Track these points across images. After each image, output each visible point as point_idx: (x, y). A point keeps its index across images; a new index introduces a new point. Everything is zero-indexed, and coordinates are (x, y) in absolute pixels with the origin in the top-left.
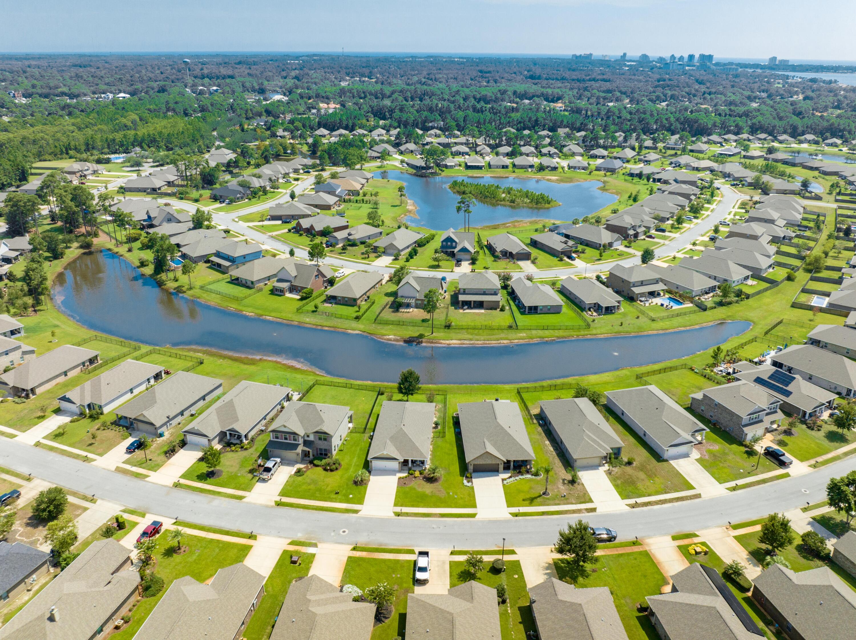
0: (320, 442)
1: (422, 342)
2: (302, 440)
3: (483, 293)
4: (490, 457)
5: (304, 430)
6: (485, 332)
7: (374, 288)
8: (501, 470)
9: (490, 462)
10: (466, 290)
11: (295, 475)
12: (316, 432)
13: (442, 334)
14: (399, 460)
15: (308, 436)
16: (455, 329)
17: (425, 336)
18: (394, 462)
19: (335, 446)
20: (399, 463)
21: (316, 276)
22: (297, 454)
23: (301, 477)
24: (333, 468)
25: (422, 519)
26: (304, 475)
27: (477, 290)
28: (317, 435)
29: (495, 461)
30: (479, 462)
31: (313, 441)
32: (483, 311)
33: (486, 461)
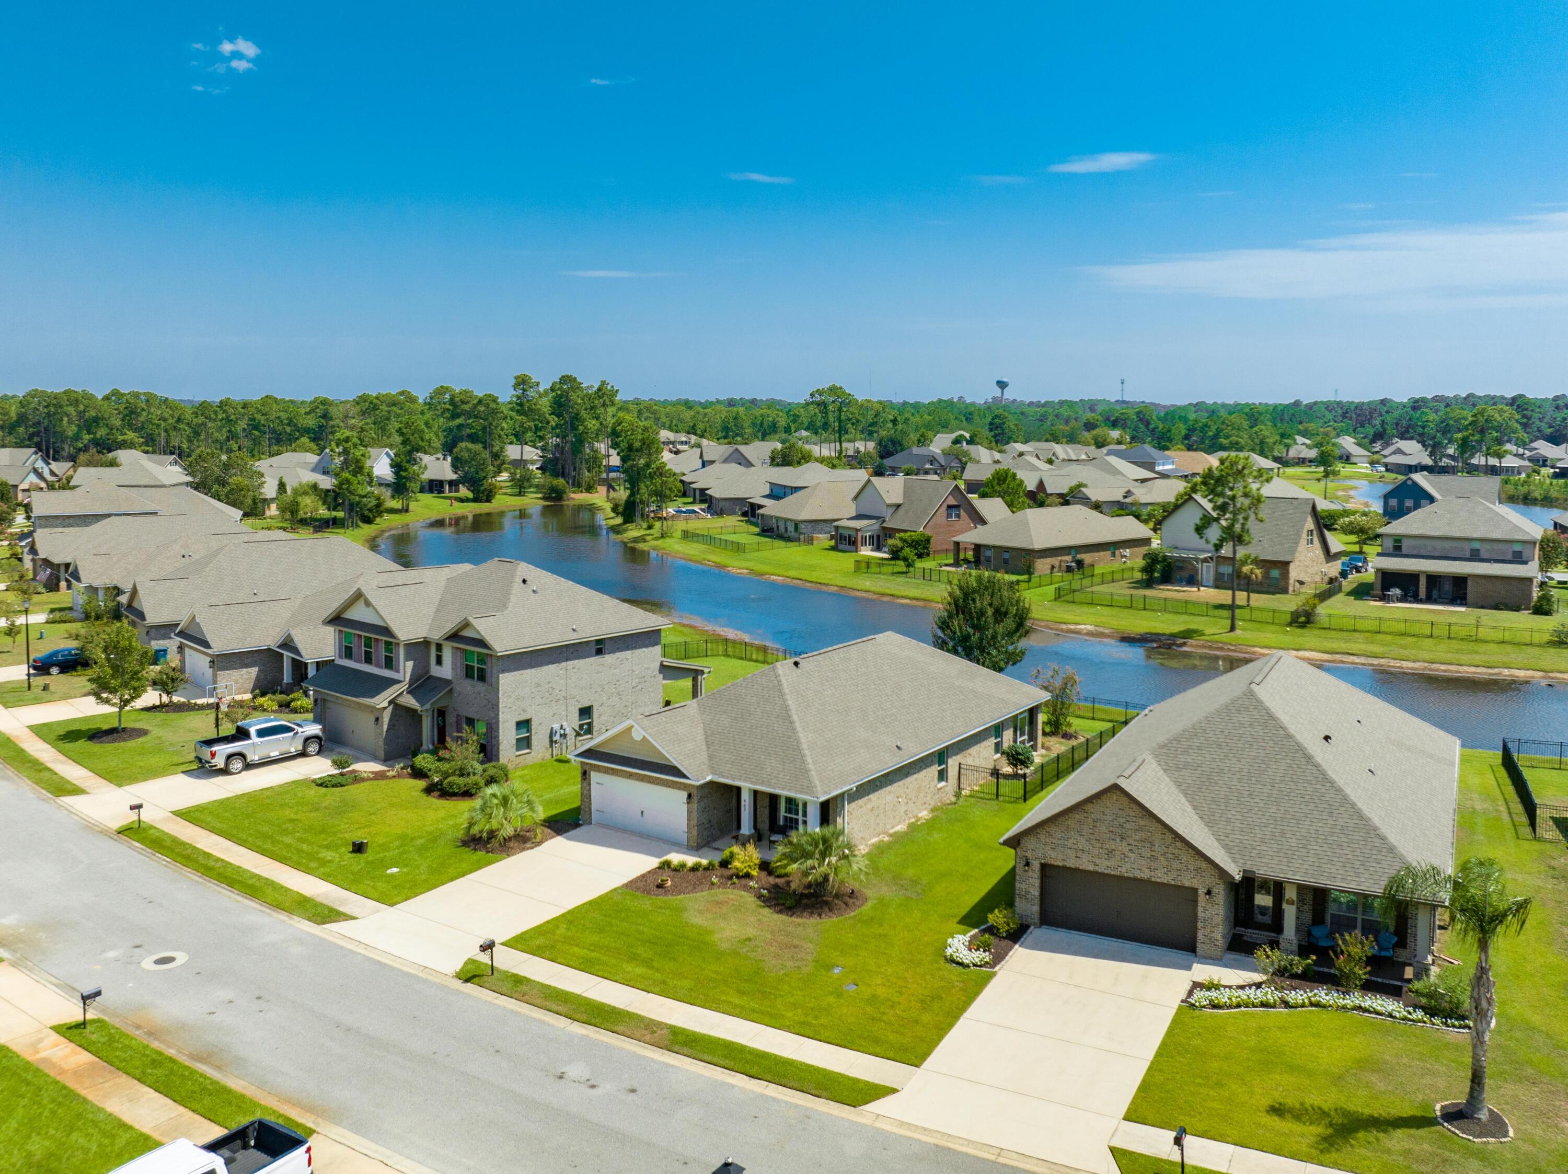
0: (468, 684)
1: (1184, 644)
2: (410, 664)
3: (1468, 555)
4: (1139, 829)
5: (430, 630)
6: (1444, 646)
7: (1114, 555)
8: (1213, 941)
9: (1143, 862)
10: (1405, 544)
11: (314, 781)
12: (454, 636)
13: (1268, 635)
14: (685, 776)
15: (439, 661)
16: (1325, 629)
17: (1203, 635)
18: (670, 787)
19: (524, 724)
20: (690, 796)
21: (949, 507)
22: (377, 715)
23: (324, 790)
24: (451, 785)
25: (562, 1023)
26: (342, 786)
27: (1447, 544)
28: (460, 649)
29: (1176, 864)
30: (1071, 853)
31: (448, 682)
32: (1463, 609)
33: (1110, 853)
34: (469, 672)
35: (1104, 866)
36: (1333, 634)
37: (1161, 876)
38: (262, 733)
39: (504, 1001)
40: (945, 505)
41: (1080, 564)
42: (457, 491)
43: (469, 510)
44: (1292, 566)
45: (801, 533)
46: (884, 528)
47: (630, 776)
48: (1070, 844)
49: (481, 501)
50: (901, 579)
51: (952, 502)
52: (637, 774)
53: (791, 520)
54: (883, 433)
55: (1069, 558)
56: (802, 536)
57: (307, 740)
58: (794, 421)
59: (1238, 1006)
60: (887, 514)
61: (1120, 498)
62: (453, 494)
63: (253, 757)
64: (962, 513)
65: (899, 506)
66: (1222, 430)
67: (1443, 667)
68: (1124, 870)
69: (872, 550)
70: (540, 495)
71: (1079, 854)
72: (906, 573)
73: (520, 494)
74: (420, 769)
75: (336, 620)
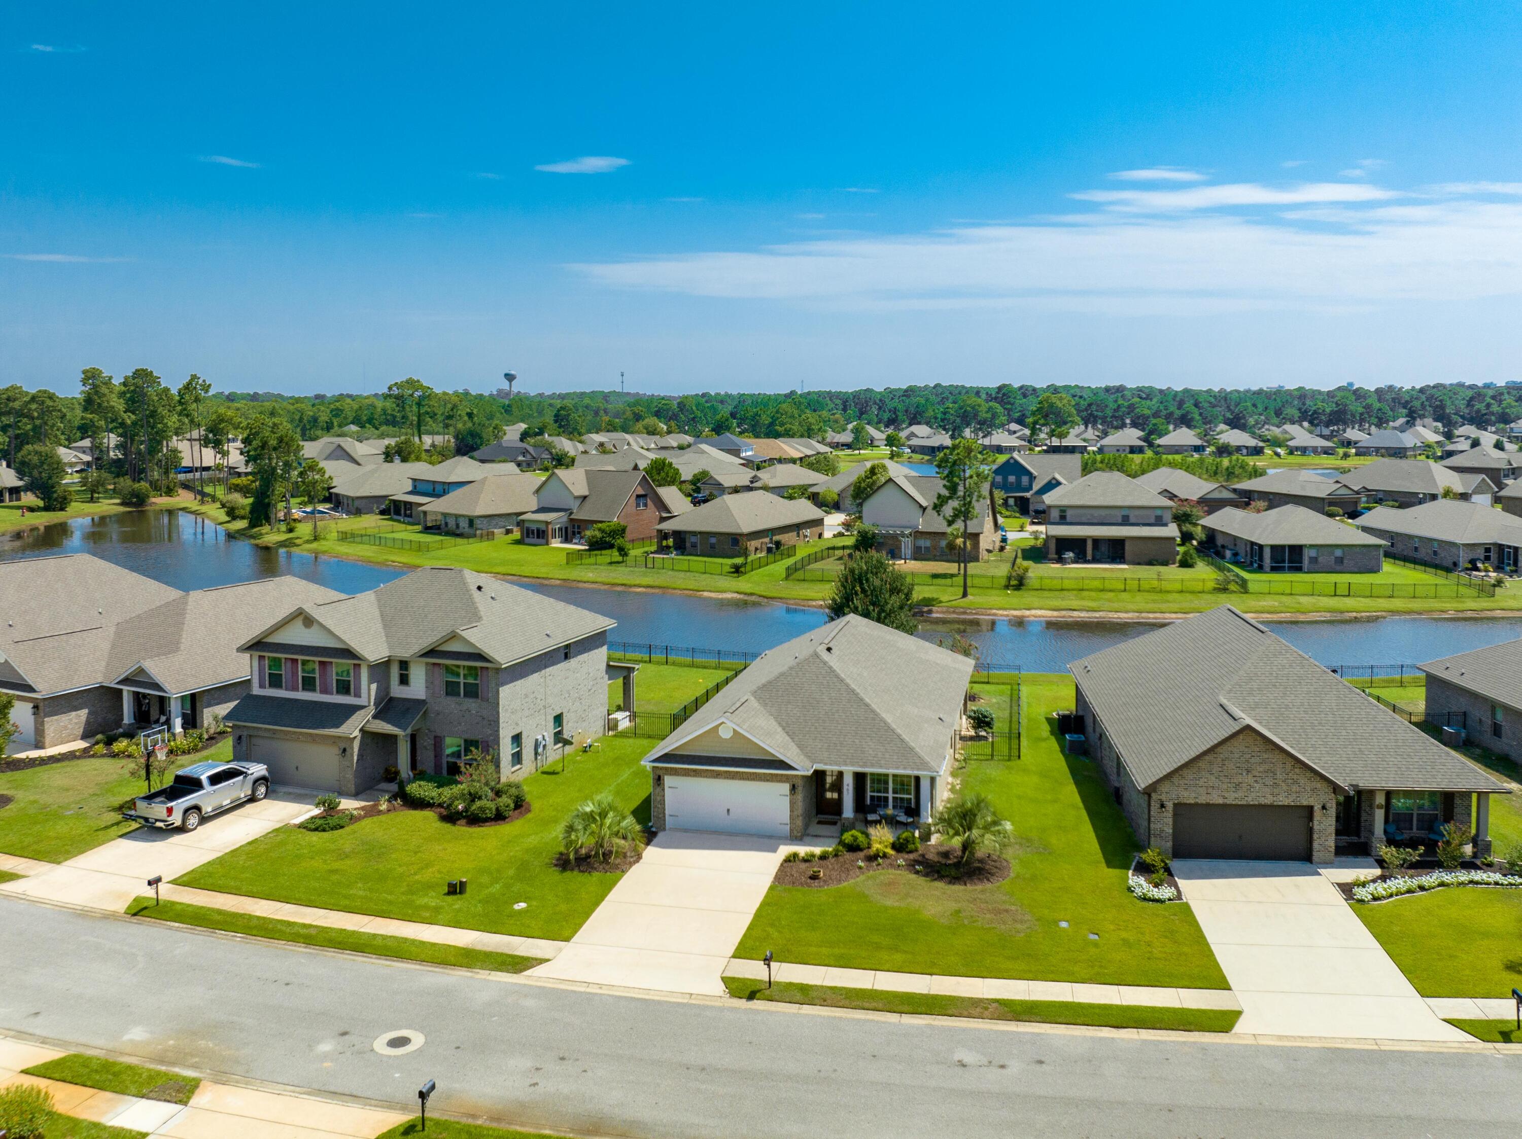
0: (451, 702)
2: (374, 687)
3: (1120, 521)
4: (1264, 762)
5: (390, 648)
6: (1139, 597)
7: (798, 535)
8: (1326, 849)
9: (1267, 790)
10: (1069, 513)
11: (302, 826)
12: (431, 653)
13: (996, 598)
14: (794, 769)
15: (404, 680)
16: (1037, 590)
17: (941, 602)
18: (768, 781)
19: (517, 739)
20: (793, 788)
21: (638, 496)
22: (343, 746)
23: (325, 835)
24: (483, 809)
25: (893, 1018)
26: (342, 827)
27: (1103, 513)
28: (439, 665)
29: (1295, 788)
30: (1203, 791)
31: (422, 702)
32: (1125, 566)
33: (1238, 786)
34: (451, 689)
35: (1232, 798)
36: (1046, 594)
37: (1283, 800)
38: (215, 779)
39: (807, 1009)
40: (634, 495)
41: (778, 544)
42: (19, 499)
43: (42, 519)
44: (981, 536)
45: (477, 529)
46: (572, 520)
47: (718, 775)
48: (1201, 783)
49: (54, 510)
50: (621, 569)
51: (640, 491)
52: (726, 772)
53: (463, 516)
54: (460, 426)
55: (767, 540)
56: (478, 532)
57: (256, 781)
58: (336, 416)
59: (1391, 896)
60: (574, 505)
61: (748, 483)
62: (15, 503)
63: (207, 809)
64: (649, 502)
65: (585, 497)
66: (778, 418)
67: (1151, 615)
68: (1250, 799)
69: (561, 542)
70: (118, 501)
71: (1210, 790)
72: (623, 562)
73: (92, 500)
74: (420, 798)
75: (257, 646)
